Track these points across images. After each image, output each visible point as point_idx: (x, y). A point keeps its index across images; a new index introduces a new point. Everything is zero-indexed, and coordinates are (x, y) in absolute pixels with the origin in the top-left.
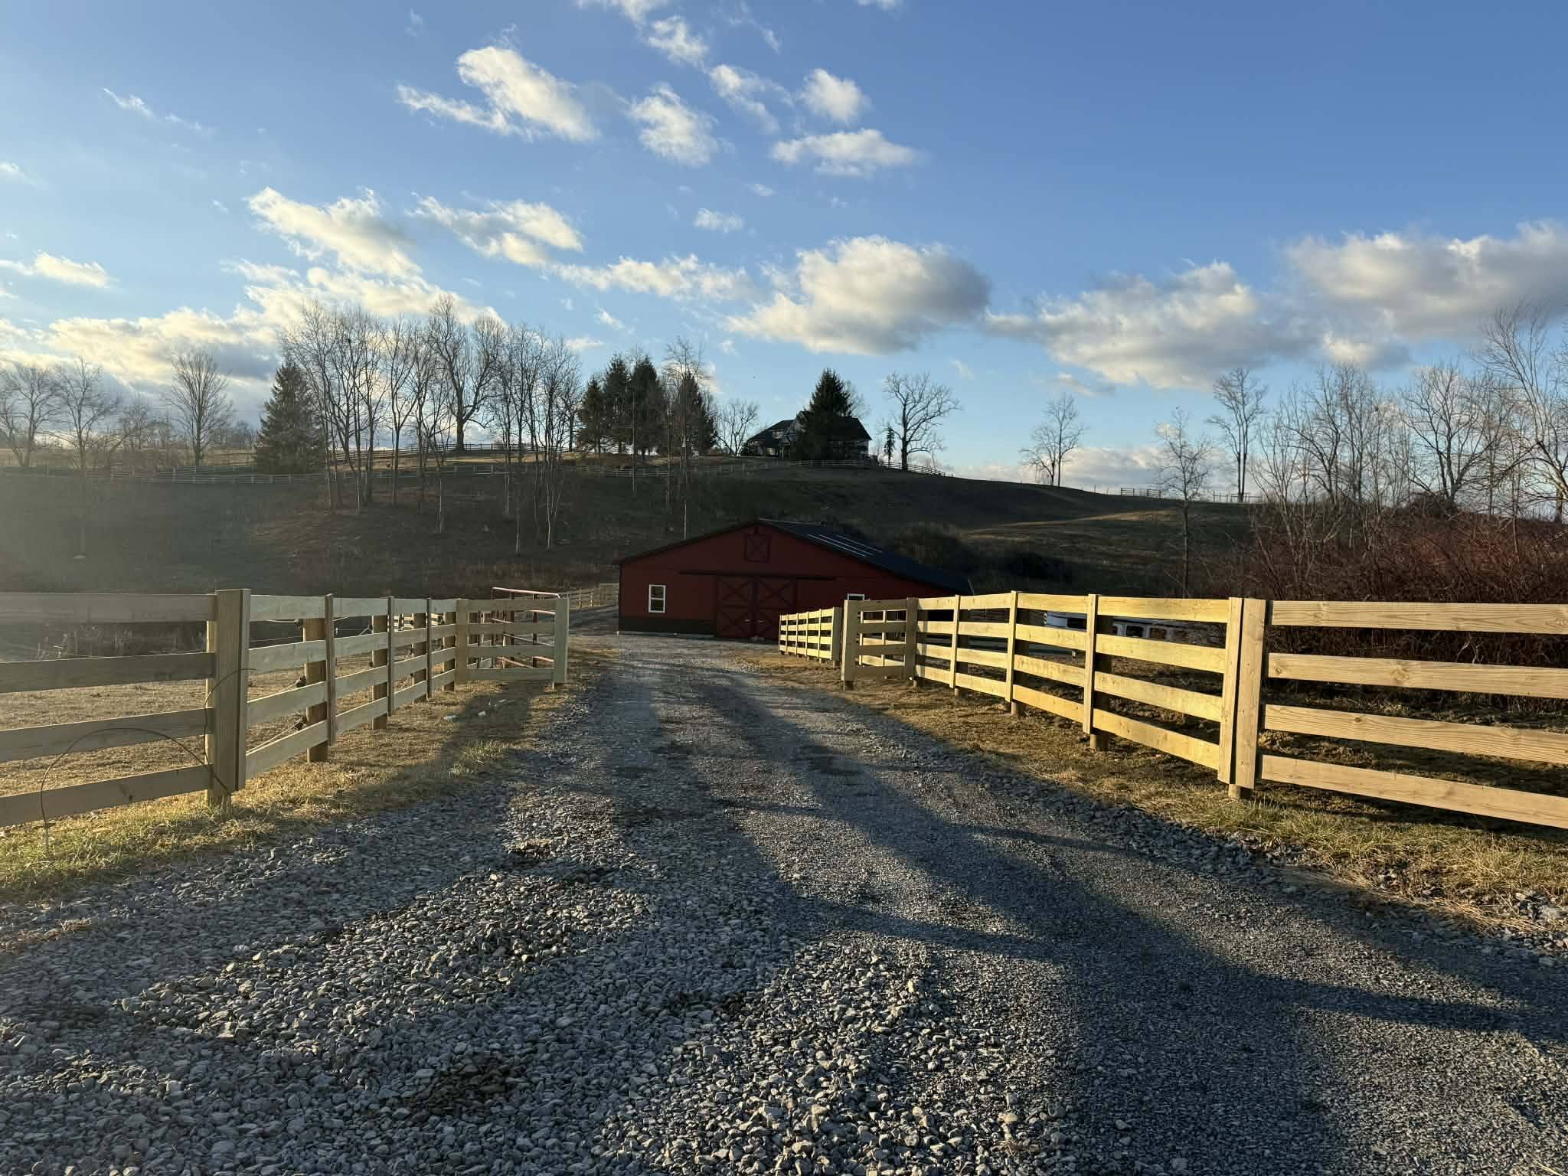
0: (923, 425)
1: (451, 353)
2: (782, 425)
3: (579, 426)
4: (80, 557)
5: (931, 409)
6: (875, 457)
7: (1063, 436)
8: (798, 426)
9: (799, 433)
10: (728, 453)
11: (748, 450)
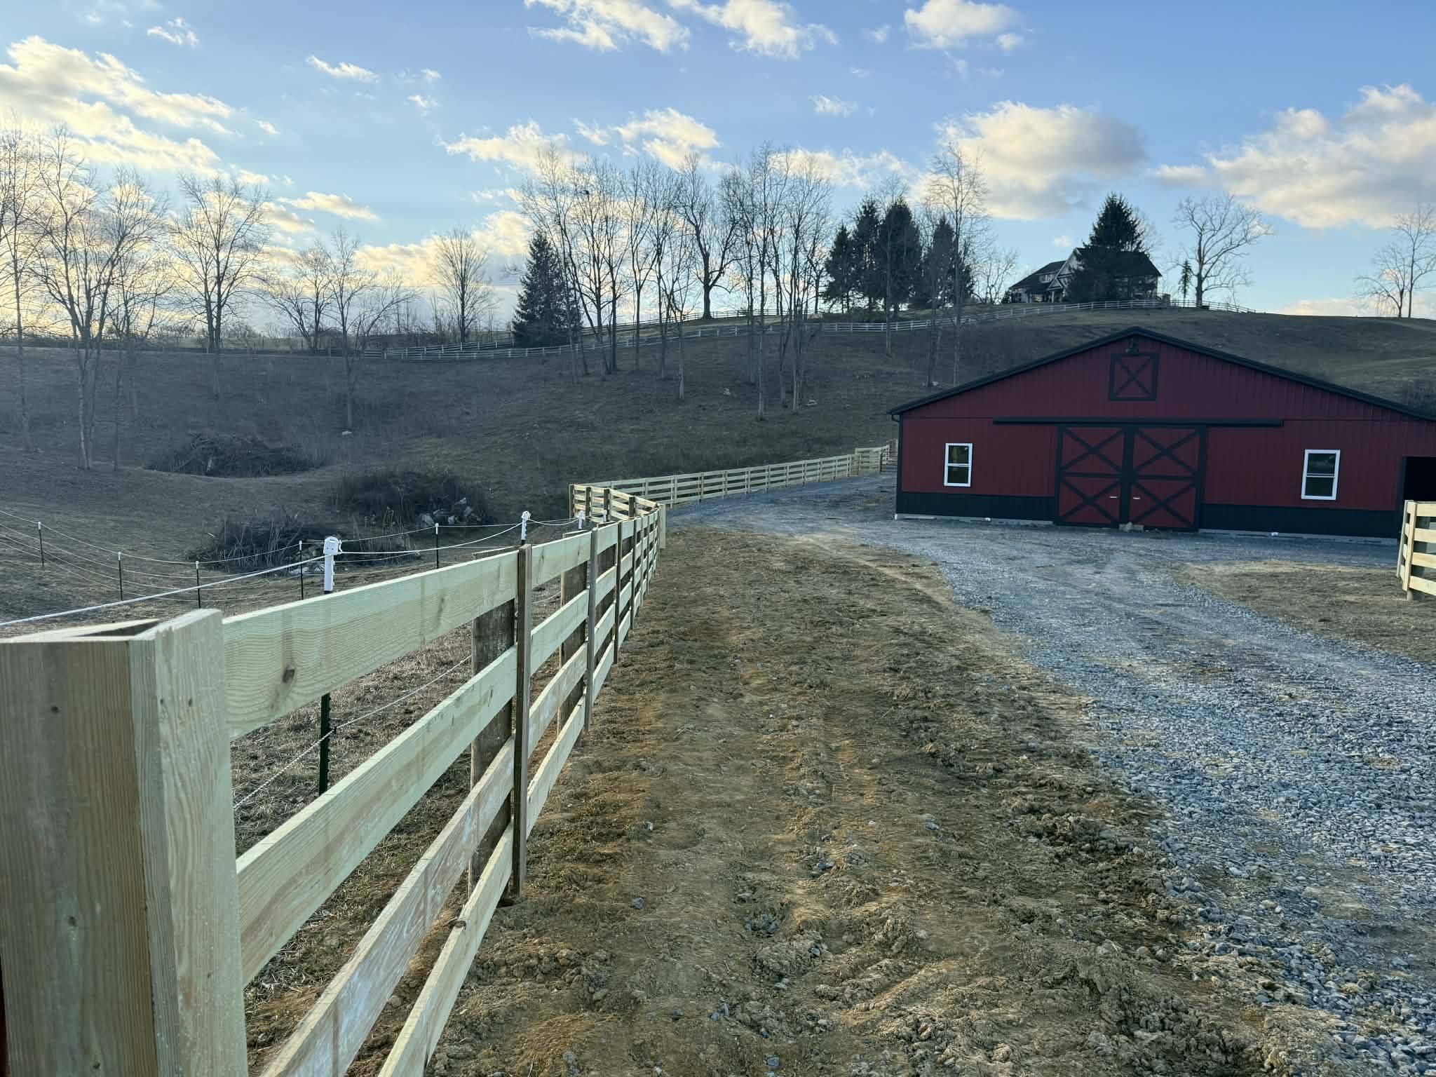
0: (1222, 258)
1: (698, 217)
2: (1053, 268)
3: (826, 280)
4: (347, 432)
5: (1236, 237)
6: (1167, 296)
7: (1416, 257)
8: (1075, 264)
9: (1077, 271)
10: (987, 304)
11: (1012, 298)
